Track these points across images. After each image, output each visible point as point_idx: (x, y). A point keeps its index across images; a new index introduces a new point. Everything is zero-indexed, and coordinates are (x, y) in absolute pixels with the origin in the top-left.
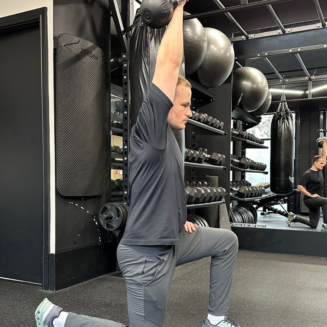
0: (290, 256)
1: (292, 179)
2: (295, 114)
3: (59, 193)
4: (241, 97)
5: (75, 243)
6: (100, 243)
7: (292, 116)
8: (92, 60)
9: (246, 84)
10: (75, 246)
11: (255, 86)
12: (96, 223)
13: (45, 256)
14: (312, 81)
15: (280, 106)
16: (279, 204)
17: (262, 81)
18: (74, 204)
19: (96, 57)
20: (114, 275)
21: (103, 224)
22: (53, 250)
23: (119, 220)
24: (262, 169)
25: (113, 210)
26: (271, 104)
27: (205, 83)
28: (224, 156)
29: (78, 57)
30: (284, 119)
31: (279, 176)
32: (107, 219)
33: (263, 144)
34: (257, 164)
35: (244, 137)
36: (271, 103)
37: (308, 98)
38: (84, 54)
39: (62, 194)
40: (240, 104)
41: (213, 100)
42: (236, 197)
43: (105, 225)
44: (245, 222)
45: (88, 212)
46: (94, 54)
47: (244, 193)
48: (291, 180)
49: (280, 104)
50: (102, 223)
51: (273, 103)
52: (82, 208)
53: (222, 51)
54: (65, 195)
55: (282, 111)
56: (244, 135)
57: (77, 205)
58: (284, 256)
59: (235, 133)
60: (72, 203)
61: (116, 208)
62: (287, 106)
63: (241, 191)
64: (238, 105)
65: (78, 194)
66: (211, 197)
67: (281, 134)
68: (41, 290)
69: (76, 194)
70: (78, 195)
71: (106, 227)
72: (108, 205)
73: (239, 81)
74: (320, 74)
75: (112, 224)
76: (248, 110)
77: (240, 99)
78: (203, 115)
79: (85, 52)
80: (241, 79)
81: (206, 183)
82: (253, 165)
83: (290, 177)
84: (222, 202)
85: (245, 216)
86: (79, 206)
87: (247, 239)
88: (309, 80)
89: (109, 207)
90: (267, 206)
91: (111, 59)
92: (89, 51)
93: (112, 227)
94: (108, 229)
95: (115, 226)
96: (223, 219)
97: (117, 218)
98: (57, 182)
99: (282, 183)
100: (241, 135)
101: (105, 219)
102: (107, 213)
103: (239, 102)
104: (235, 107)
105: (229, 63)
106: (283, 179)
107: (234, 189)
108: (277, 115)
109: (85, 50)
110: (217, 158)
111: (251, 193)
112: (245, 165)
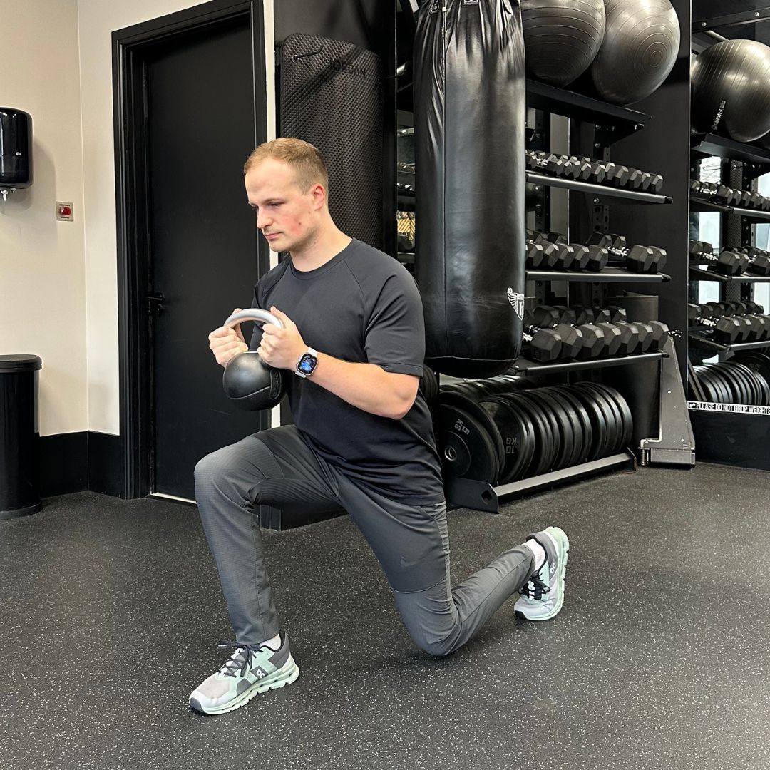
4: (720, 110)
11: (756, 82)
19: (361, 70)
27: (613, 95)
28: (664, 252)
29: (324, 77)
35: (729, 201)
38: (336, 69)
40: (719, 125)
41: (639, 127)
42: (708, 342)
46: (356, 67)
47: (728, 332)
53: (649, 24)
56: (726, 199)
59: (705, 194)
63: (722, 326)
64: (716, 128)
76: (743, 137)
77: (719, 115)
78: (603, 166)
79: (338, 66)
80: (720, 67)
81: (623, 312)
82: (759, 265)
84: (660, 354)
87: (729, 438)
91: (399, 66)
92: (345, 62)
96: (669, 392)
100: (719, 197)
103: (717, 122)
104: (704, 136)
105: (663, 48)
107: (705, 323)
109: (338, 61)
110: (642, 258)
111: (749, 332)
112: (731, 266)
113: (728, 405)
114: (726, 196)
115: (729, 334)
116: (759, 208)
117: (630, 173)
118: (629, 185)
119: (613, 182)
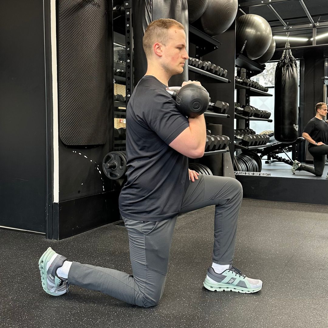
0: (295, 204)
1: (297, 127)
2: (299, 62)
3: (62, 142)
4: (244, 44)
5: (79, 192)
6: (103, 192)
7: (296, 63)
8: (95, 8)
9: (250, 31)
10: (79, 195)
11: (259, 33)
12: (100, 172)
13: (48, 205)
14: (317, 28)
15: (284, 53)
16: (284, 152)
17: (266, 29)
18: (78, 153)
19: (98, 5)
20: (118, 224)
21: (106, 173)
22: (56, 200)
23: (123, 169)
24: (267, 117)
25: (117, 159)
26: (275, 52)
27: (208, 31)
28: (228, 104)
29: (81, 5)
30: (288, 66)
31: (283, 124)
32: (110, 167)
33: (267, 92)
34: (261, 111)
35: (248, 84)
36: (275, 50)
37: (312, 45)
38: (87, 2)
39: (65, 143)
40: (243, 51)
41: (216, 48)
42: (240, 145)
43: (109, 174)
44: (249, 171)
45: (91, 161)
46: (96, 2)
47: (248, 141)
48: (295, 128)
49: (285, 51)
50: (106, 171)
51: (277, 50)
52: (85, 156)
54: (68, 144)
55: (286, 59)
56: (247, 83)
57: (80, 154)
58: (289, 204)
59: (238, 81)
60: (76, 152)
61: (120, 157)
62: (291, 53)
63: (246, 139)
64: (242, 52)
65: (81, 142)
66: (215, 146)
67: (285, 81)
68: (45, 240)
69: (79, 143)
70: (81, 144)
71: (109, 176)
72: (112, 154)
73: (243, 29)
74: (325, 21)
75: (116, 173)
76: (251, 57)
77: (244, 46)
78: (207, 63)
80: (245, 26)
81: (210, 131)
82: (257, 113)
83: (294, 125)
84: (226, 150)
85: (249, 164)
86: (83, 155)
87: (251, 187)
88: (313, 27)
89: (113, 156)
90: (271, 154)
93: (116, 176)
94: (111, 178)
95: (119, 175)
96: (227, 167)
97: (120, 167)
98: (61, 131)
99: (287, 131)
100: (245, 82)
101: (108, 167)
102: (110, 162)
103: (242, 50)
104: (239, 55)
105: (232, 10)
106: (287, 126)
107: (238, 137)
108: (281, 62)
110: (221, 107)
111: (255, 141)
112: (249, 113)
113: (251, 172)
114: (247, 82)
115: (249, 142)
116: (257, 89)
117: (216, 68)
118: (216, 73)
119: (210, 71)
